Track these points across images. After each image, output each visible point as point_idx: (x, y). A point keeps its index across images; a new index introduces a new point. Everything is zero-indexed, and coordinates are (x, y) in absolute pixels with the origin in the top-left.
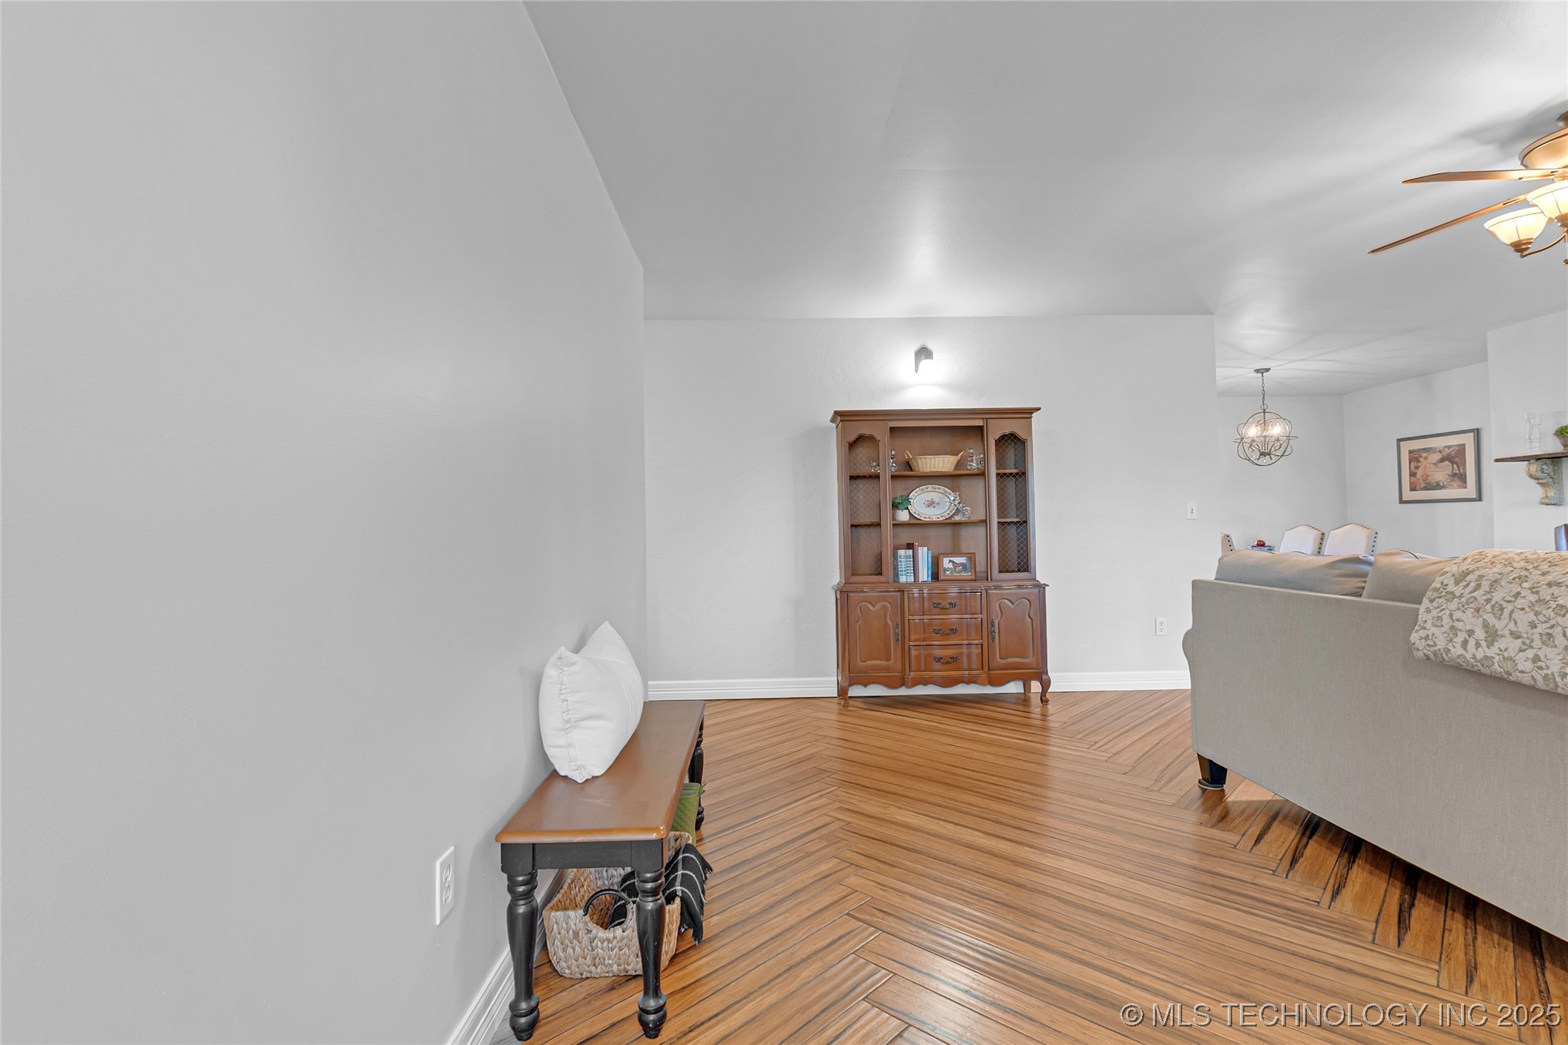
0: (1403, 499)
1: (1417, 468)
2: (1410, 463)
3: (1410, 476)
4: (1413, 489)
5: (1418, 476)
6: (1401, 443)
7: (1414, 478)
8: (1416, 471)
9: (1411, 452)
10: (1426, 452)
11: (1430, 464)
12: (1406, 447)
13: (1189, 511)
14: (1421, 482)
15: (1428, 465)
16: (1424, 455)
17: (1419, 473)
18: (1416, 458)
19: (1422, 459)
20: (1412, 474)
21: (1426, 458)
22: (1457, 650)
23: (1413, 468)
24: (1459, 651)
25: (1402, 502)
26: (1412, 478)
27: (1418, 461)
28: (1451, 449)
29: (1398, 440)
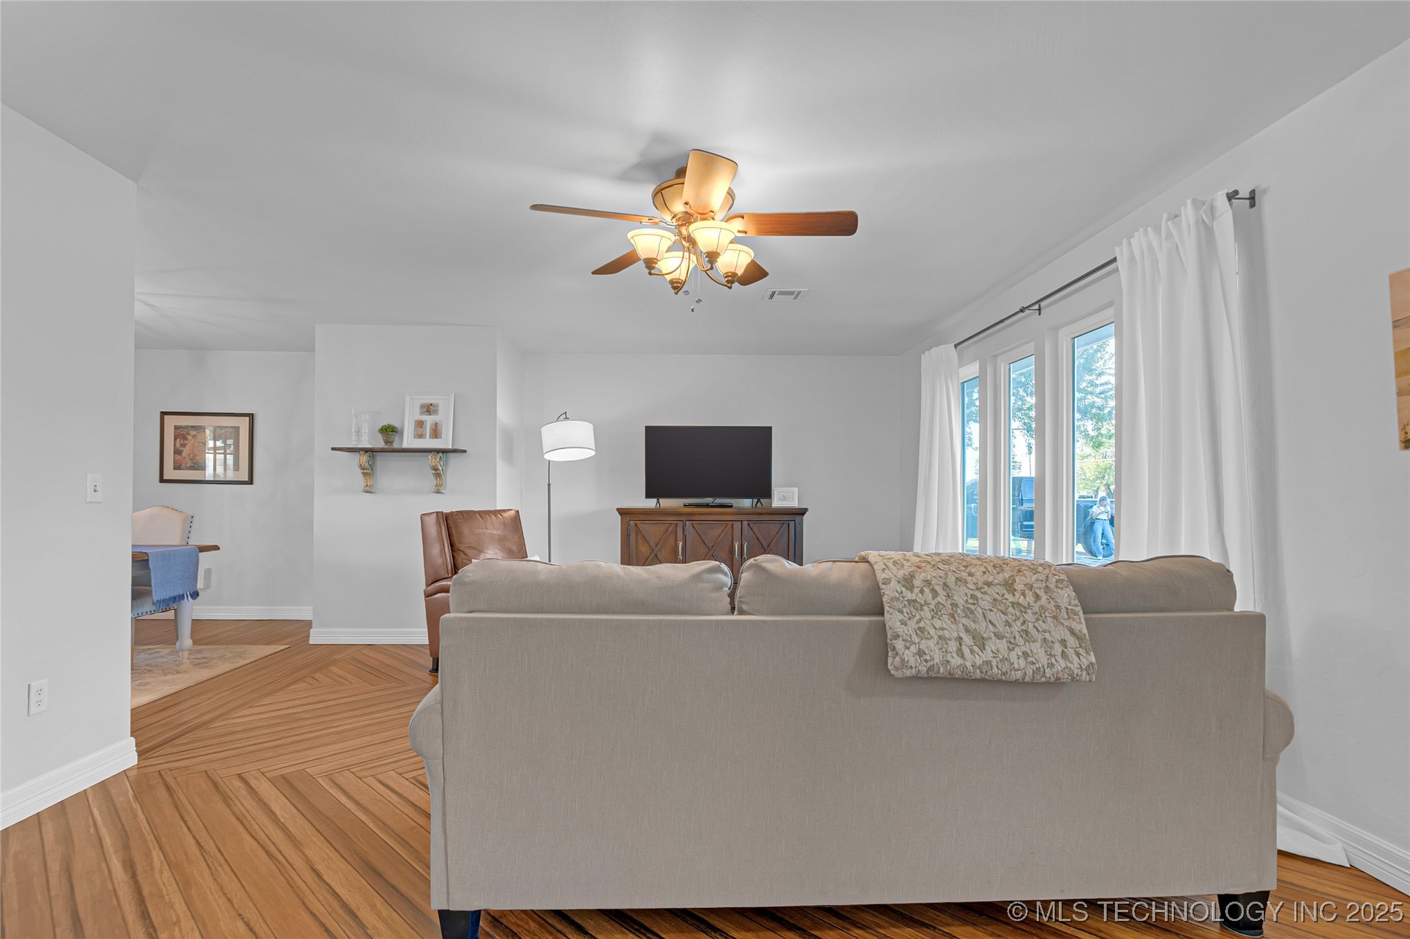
0: (165, 478)
1: (184, 445)
2: (175, 439)
3: (175, 453)
4: (177, 467)
5: (184, 454)
6: (166, 416)
7: (180, 457)
8: (182, 449)
9: (176, 428)
10: (195, 430)
11: (199, 443)
12: (171, 422)
13: (90, 488)
14: (188, 459)
15: (196, 444)
16: (193, 433)
17: (186, 451)
18: (182, 435)
19: (189, 437)
20: (177, 452)
21: (194, 436)
22: (956, 661)
23: (178, 445)
24: (958, 661)
25: (162, 480)
26: (176, 455)
27: (185, 439)
28: (224, 431)
29: (162, 412)
